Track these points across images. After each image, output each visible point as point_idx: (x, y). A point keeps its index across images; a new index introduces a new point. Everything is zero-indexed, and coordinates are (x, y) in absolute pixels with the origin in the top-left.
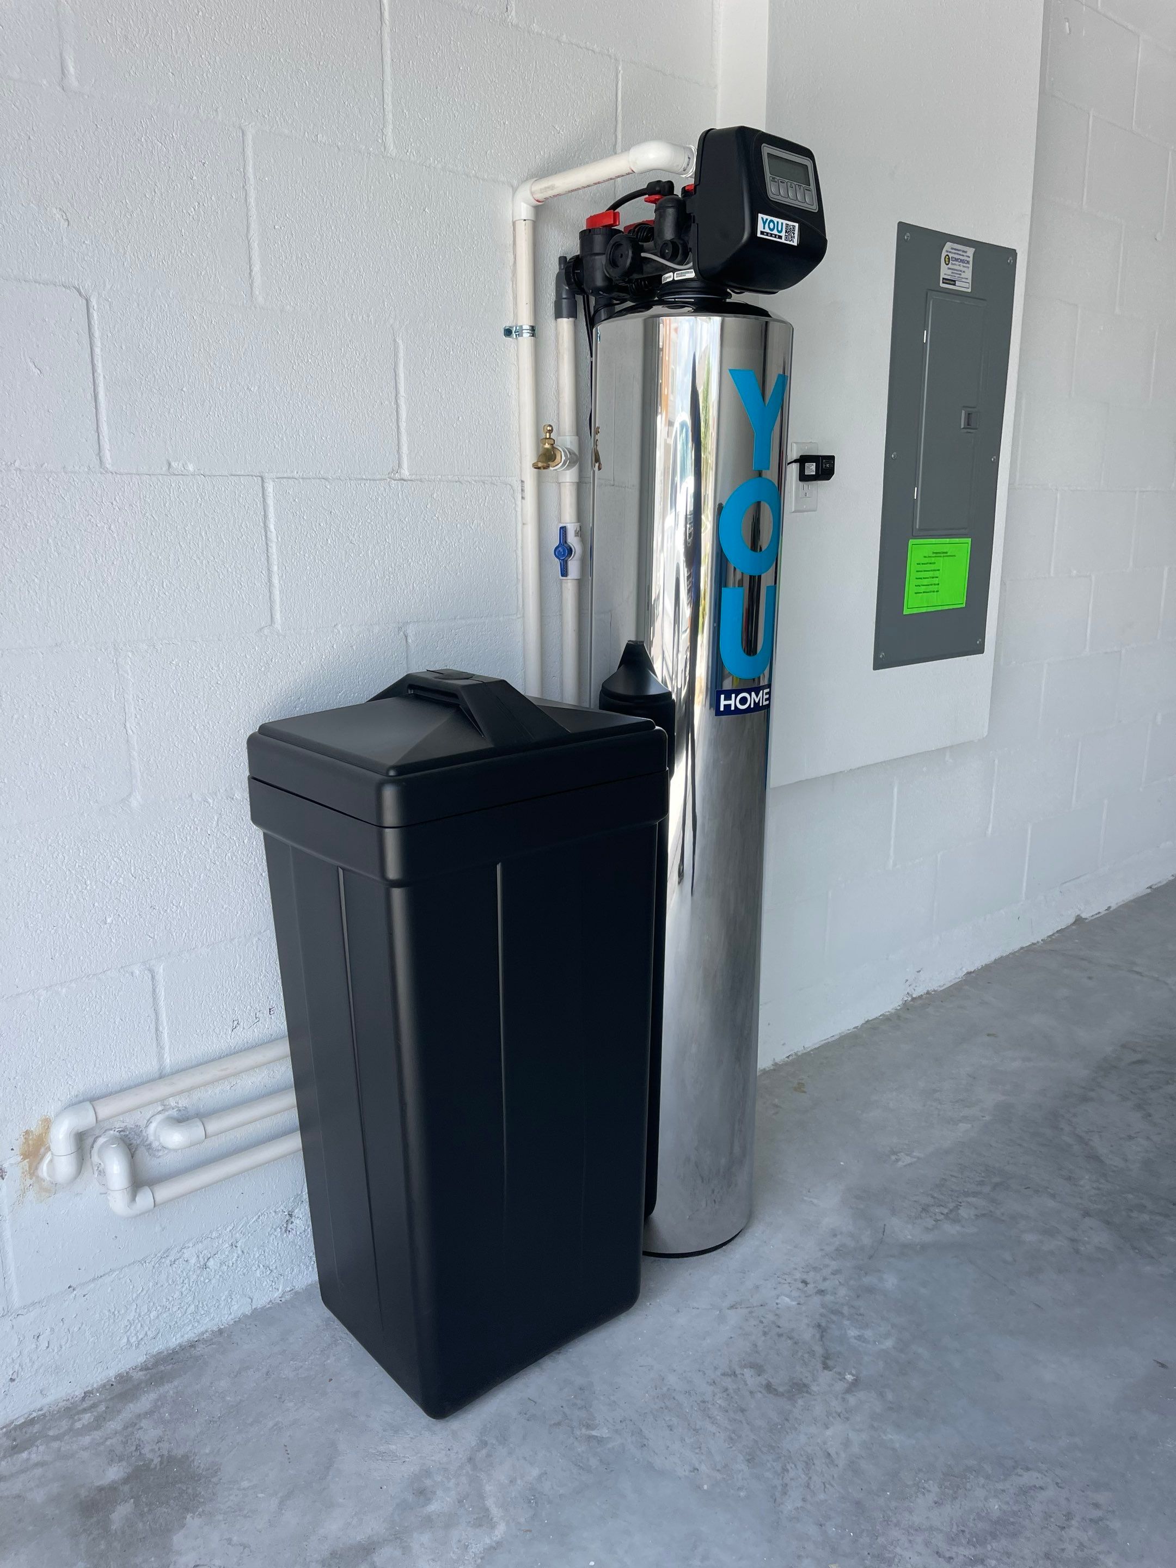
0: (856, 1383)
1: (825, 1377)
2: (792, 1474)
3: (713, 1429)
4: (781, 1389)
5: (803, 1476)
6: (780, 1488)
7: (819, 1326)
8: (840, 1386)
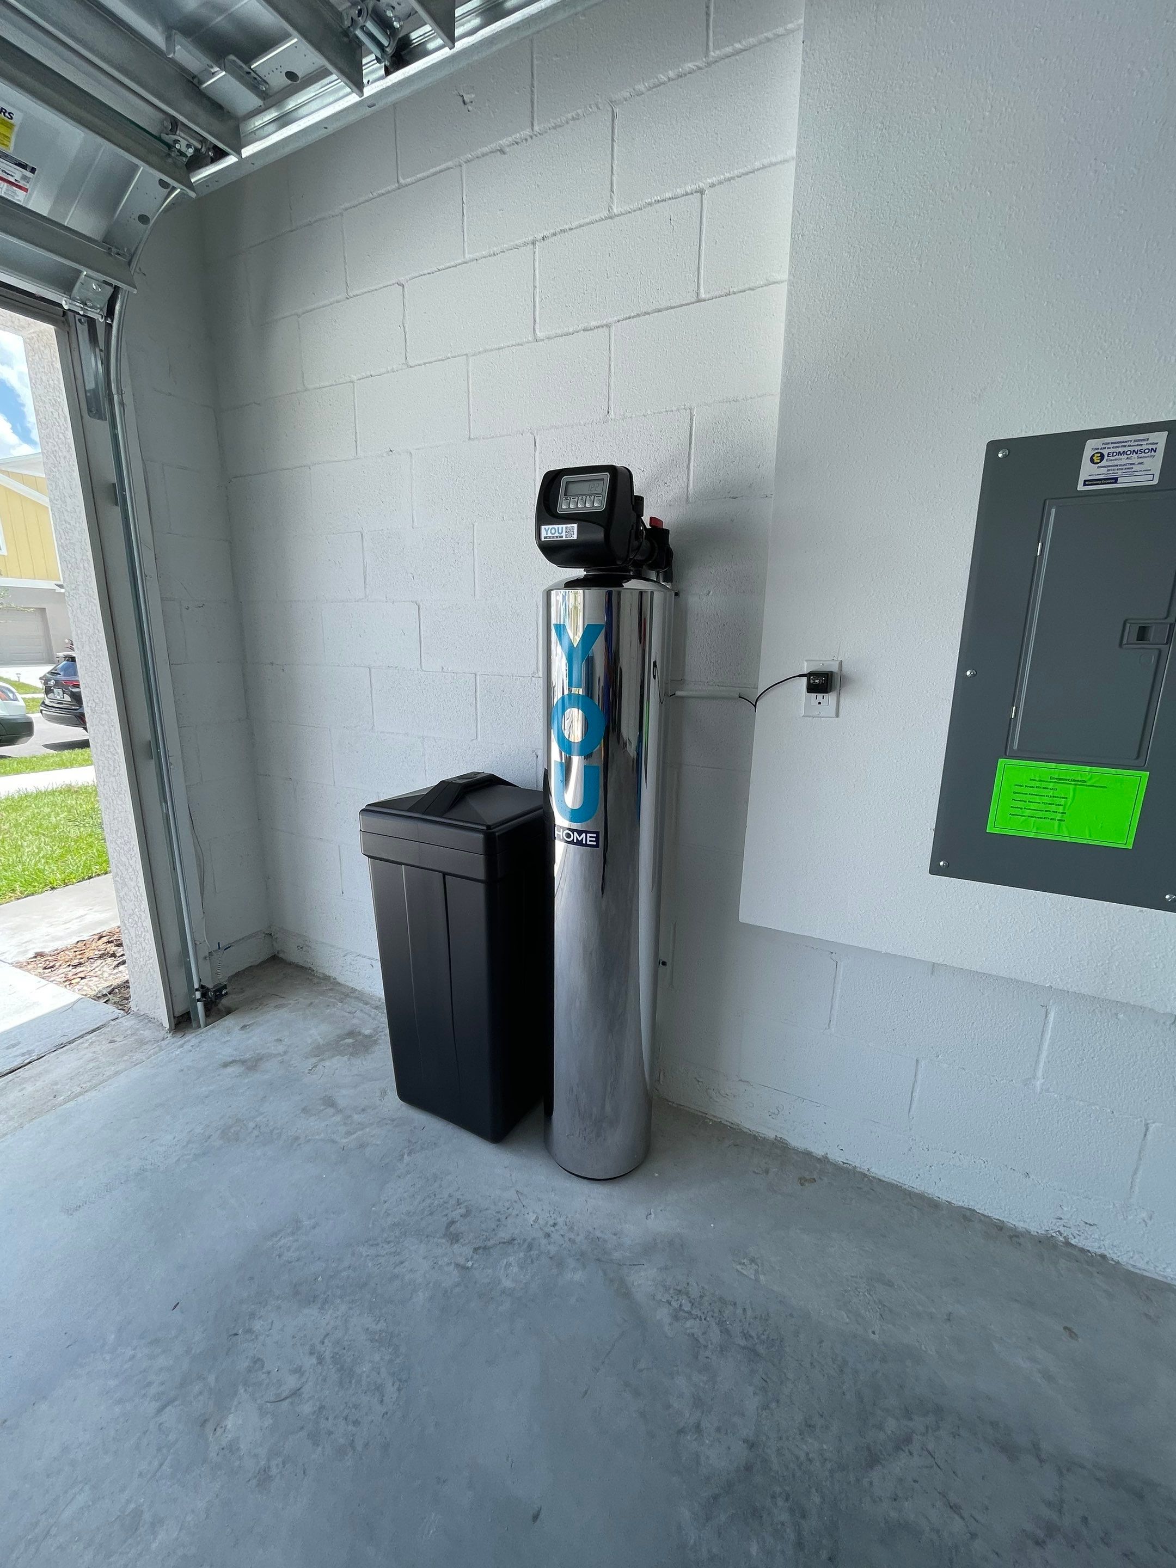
0: (465, 1268)
1: (468, 1251)
2: (386, 1246)
3: (416, 1203)
4: (452, 1229)
5: (385, 1252)
6: (375, 1243)
7: (514, 1240)
8: (461, 1261)
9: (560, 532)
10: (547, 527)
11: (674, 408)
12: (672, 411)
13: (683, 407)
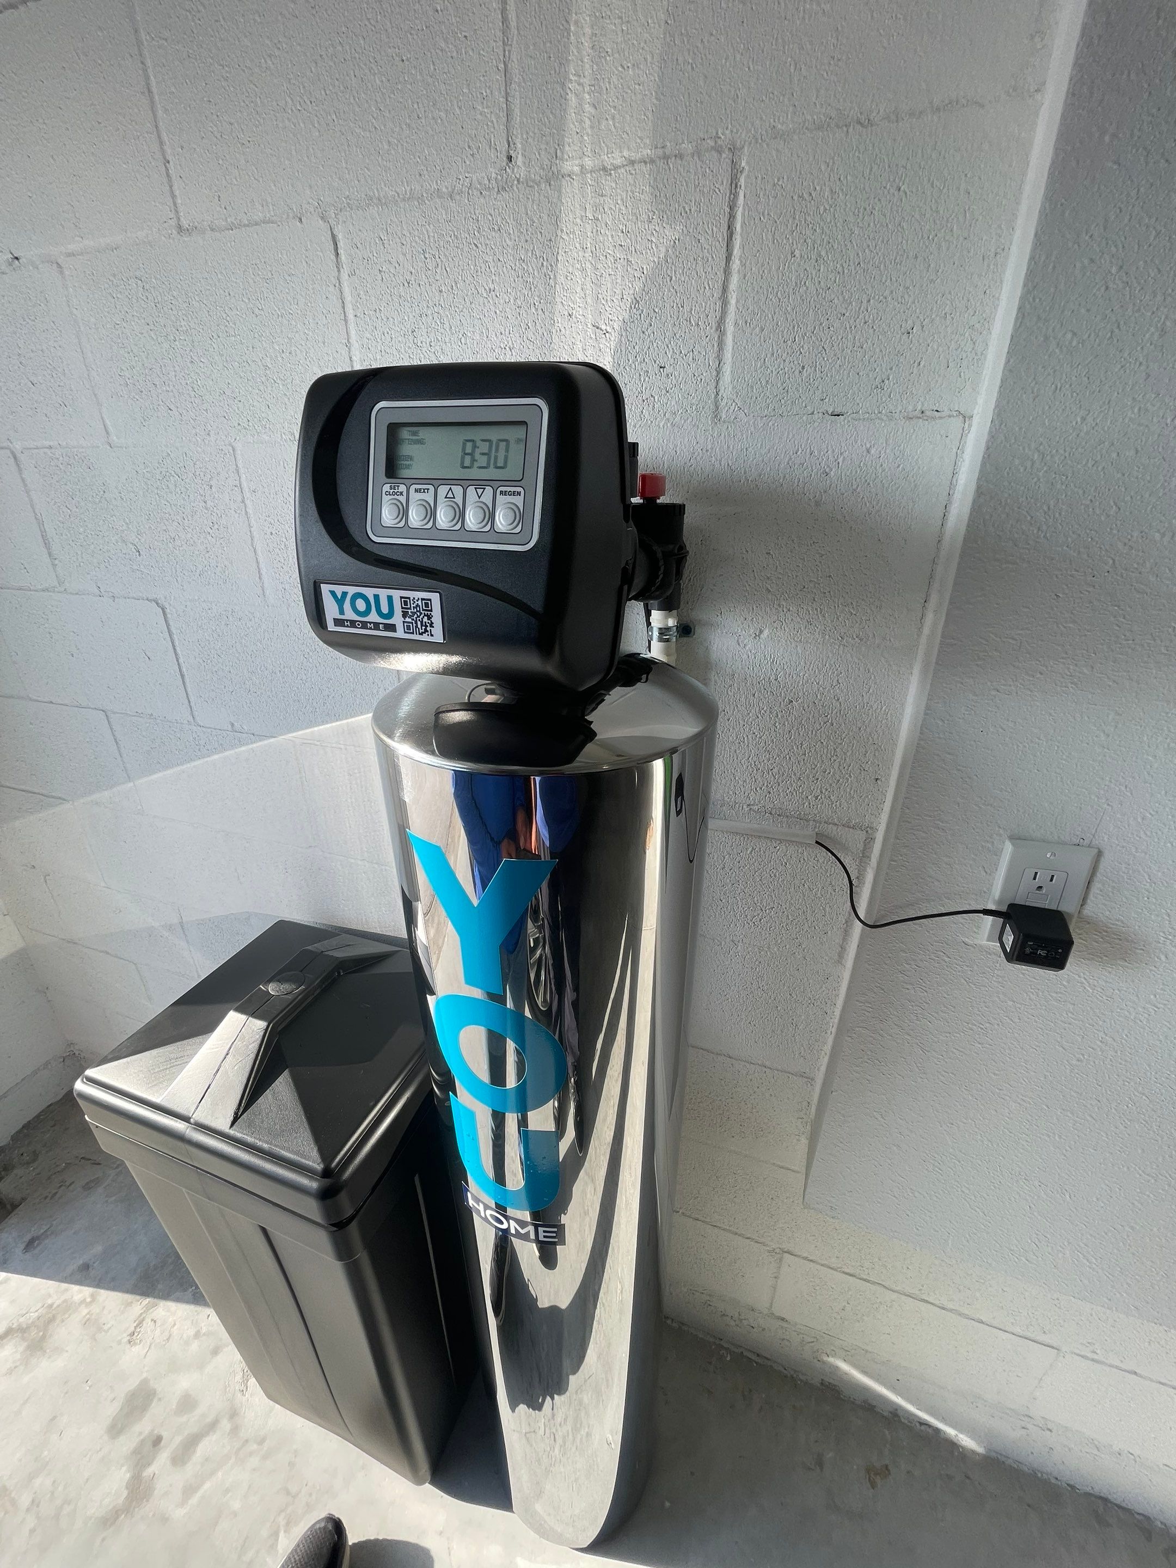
9: (385, 610)
10: (339, 590)
11: (688, 147)
12: (680, 156)
13: (711, 143)
